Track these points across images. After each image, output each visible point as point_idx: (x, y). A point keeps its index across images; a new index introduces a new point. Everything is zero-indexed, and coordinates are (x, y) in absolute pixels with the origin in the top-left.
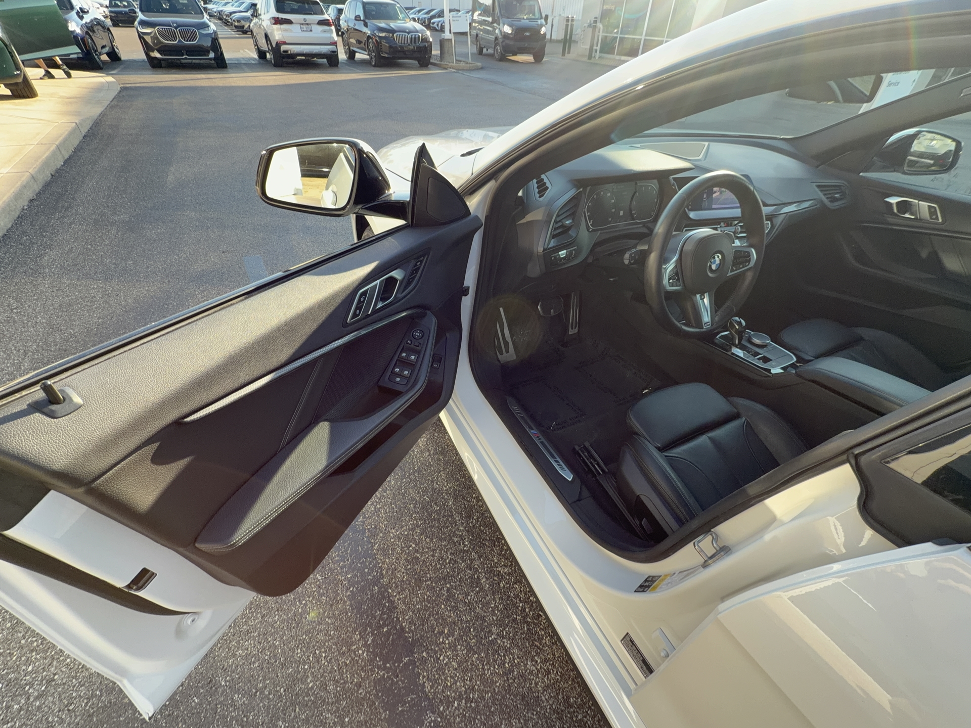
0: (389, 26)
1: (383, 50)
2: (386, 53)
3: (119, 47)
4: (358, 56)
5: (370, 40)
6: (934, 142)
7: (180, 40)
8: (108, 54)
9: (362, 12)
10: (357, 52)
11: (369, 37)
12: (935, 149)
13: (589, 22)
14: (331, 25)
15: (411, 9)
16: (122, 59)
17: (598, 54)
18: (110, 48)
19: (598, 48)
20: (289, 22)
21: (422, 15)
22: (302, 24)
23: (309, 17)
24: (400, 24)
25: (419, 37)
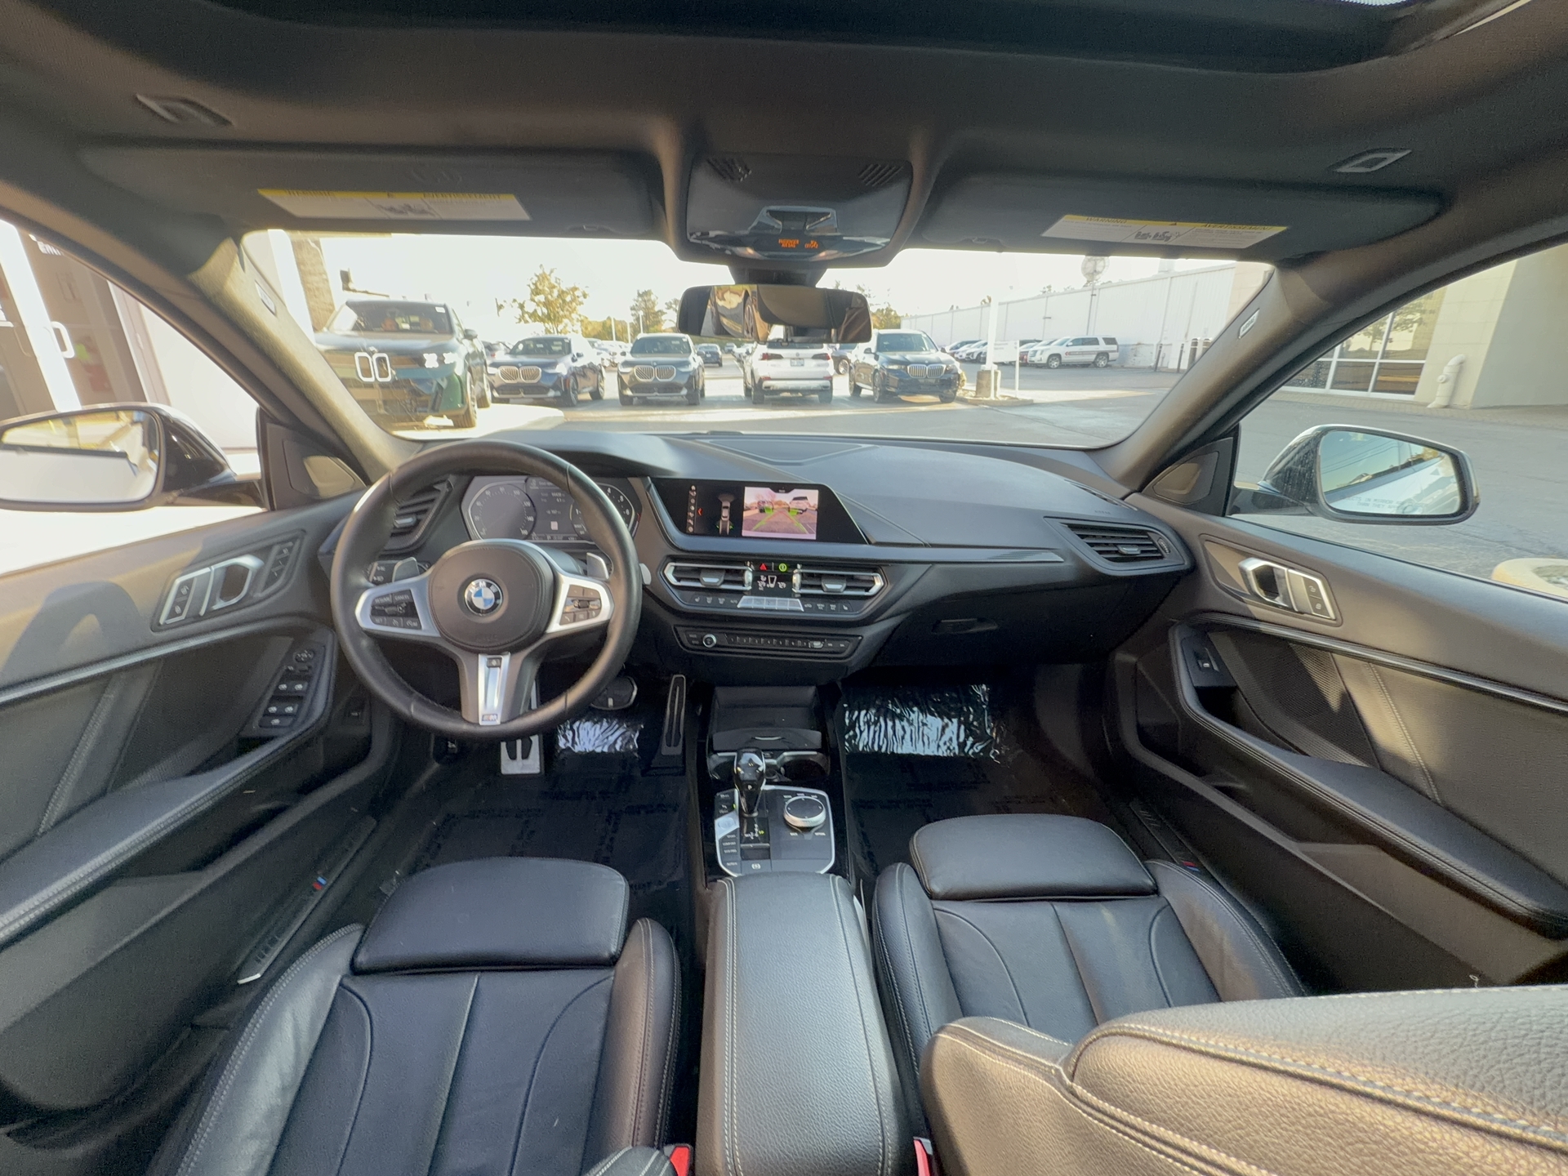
0: (905, 357)
1: (891, 384)
2: (895, 387)
3: (602, 387)
4: (864, 392)
5: (878, 374)
7: (655, 379)
8: (591, 394)
9: (875, 344)
10: (863, 388)
11: (876, 370)
14: (828, 358)
16: (602, 397)
18: (597, 387)
20: (779, 357)
22: (794, 359)
23: (803, 352)
24: (923, 355)
25: (942, 368)
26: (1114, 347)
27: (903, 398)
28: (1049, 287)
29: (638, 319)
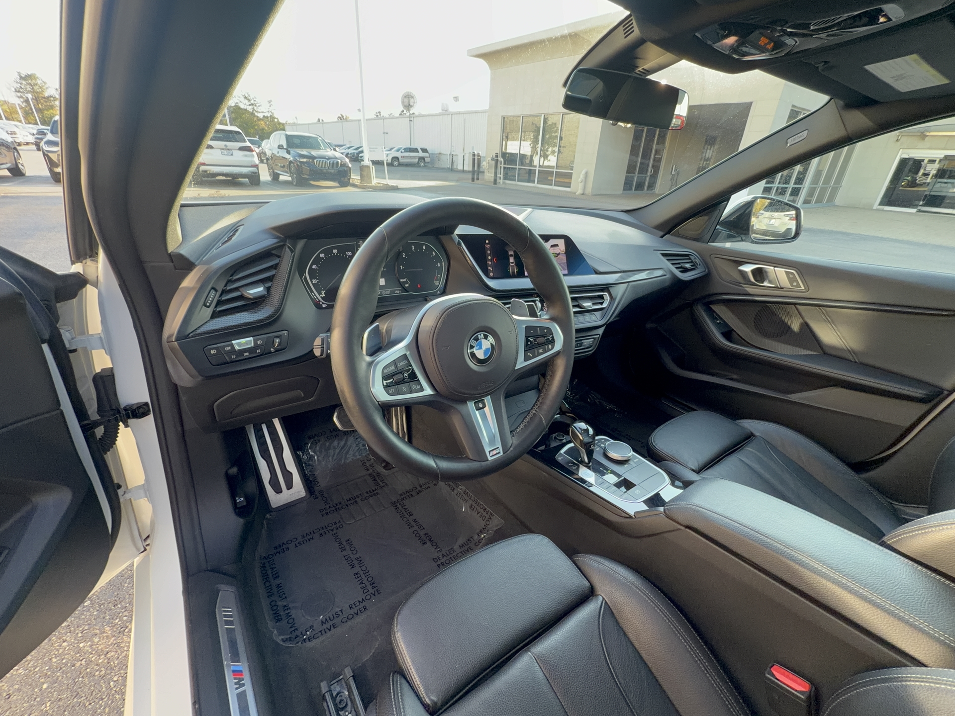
0: (310, 153)
1: (303, 172)
2: (307, 175)
3: (25, 165)
4: (282, 178)
5: (292, 164)
6: (773, 221)
9: (285, 142)
10: (281, 174)
11: (291, 162)
12: (775, 227)
13: (491, 156)
14: (253, 151)
15: (342, 146)
16: (27, 175)
17: (501, 181)
18: (13, 164)
19: (502, 176)
21: (351, 151)
22: (223, 149)
23: (230, 144)
24: (321, 152)
25: (338, 163)
26: (427, 155)
27: (312, 182)
28: (379, 112)
29: (27, 101)
